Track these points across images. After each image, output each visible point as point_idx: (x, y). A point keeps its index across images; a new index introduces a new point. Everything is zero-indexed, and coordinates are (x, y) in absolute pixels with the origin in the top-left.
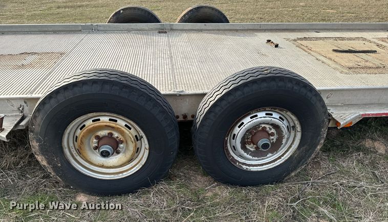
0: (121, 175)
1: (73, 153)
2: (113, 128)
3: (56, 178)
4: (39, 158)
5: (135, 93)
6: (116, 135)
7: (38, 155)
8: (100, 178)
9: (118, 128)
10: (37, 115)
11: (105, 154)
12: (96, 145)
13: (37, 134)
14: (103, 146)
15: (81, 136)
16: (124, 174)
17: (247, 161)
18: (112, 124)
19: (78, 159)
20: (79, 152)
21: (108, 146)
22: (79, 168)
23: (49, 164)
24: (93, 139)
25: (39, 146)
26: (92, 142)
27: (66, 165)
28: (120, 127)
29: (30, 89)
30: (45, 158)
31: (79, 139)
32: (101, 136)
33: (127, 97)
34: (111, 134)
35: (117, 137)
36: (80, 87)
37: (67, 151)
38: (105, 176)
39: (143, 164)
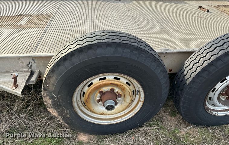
0: (116, 120)
1: (80, 105)
2: (116, 85)
3: (64, 124)
4: (51, 110)
5: (143, 55)
6: (117, 90)
7: (50, 108)
8: (99, 123)
9: (121, 85)
10: (51, 75)
11: (110, 108)
12: (99, 98)
13: (50, 92)
14: (107, 101)
15: (89, 92)
16: (119, 119)
17: (215, 108)
18: (116, 82)
19: (83, 110)
20: (84, 104)
21: (112, 101)
22: (84, 116)
23: (60, 116)
24: (97, 94)
25: (52, 102)
26: (96, 96)
27: (74, 115)
28: (122, 84)
29: (32, 46)
30: (57, 111)
31: (86, 95)
32: (104, 91)
33: (136, 59)
34: (113, 90)
35: (118, 92)
36: (95, 50)
37: (75, 105)
38: (104, 121)
39: (136, 112)
